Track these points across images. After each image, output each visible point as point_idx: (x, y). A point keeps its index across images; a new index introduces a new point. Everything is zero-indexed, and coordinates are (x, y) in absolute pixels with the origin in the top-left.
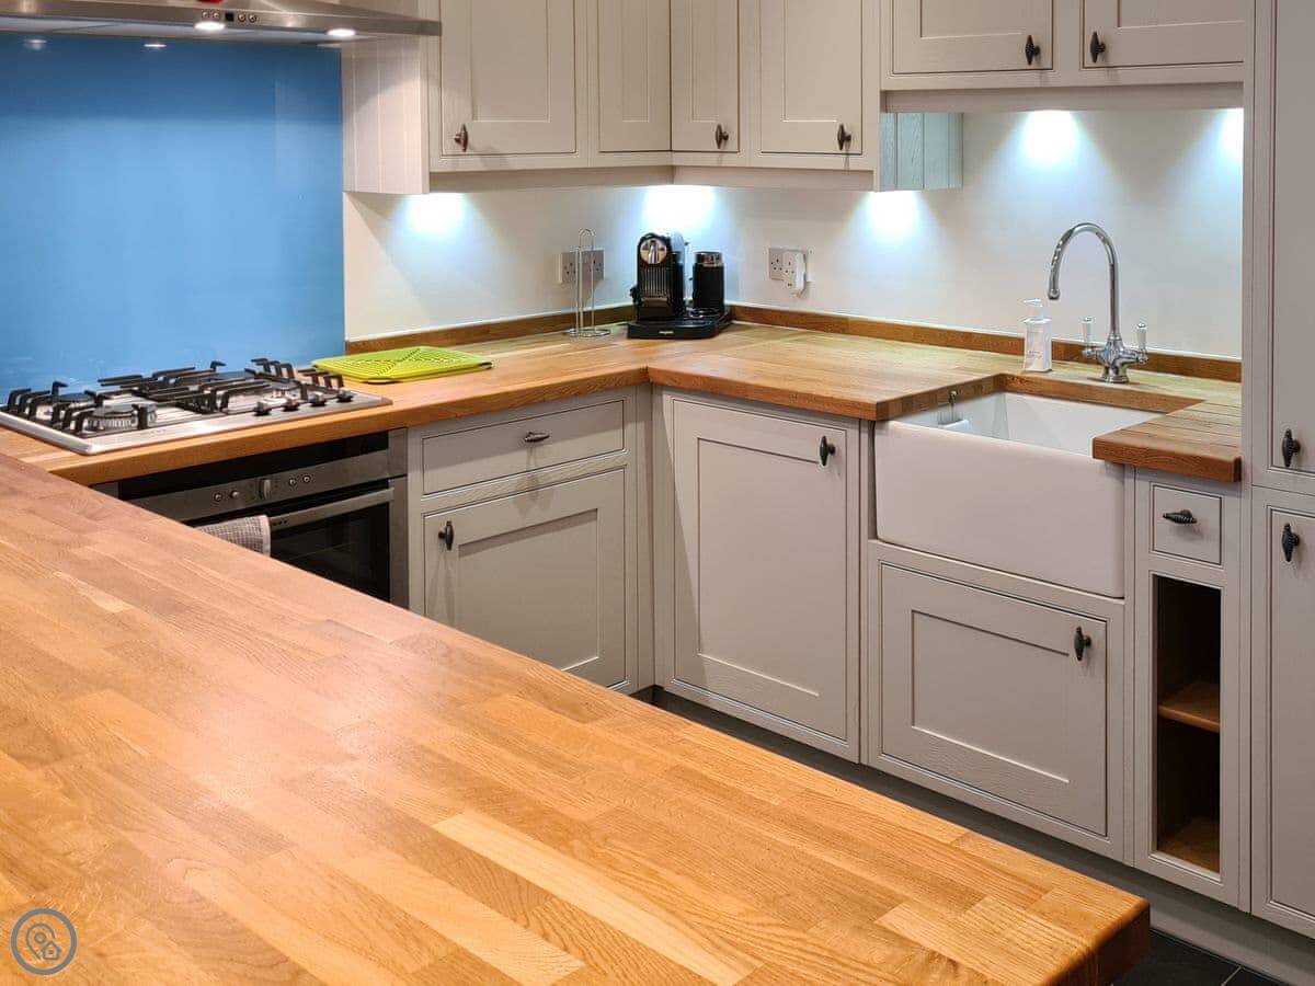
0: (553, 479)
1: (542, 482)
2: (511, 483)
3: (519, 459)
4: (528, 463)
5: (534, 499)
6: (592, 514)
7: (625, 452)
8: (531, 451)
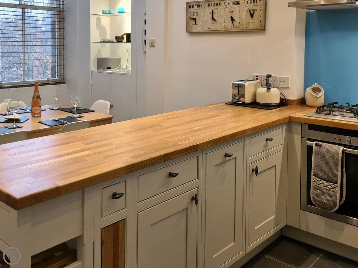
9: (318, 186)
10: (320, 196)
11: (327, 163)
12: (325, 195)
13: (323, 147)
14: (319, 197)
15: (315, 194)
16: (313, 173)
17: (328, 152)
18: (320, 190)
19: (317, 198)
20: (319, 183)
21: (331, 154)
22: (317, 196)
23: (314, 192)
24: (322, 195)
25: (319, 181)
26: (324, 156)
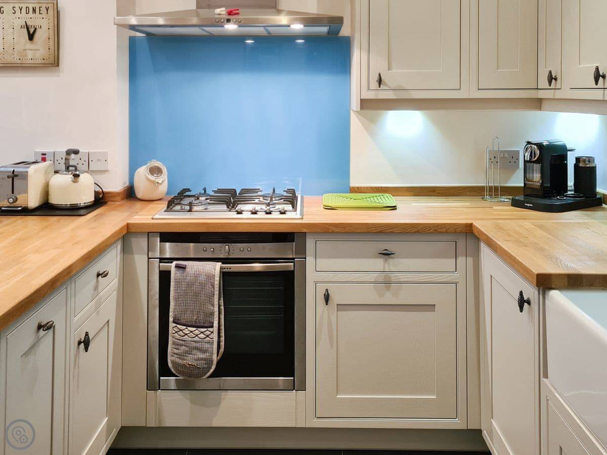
0: (402, 280)
1: (394, 279)
2: (372, 277)
3: (379, 264)
4: (384, 267)
5: (388, 289)
6: (431, 307)
7: (456, 275)
8: (386, 260)
9: (181, 340)
10: (185, 356)
11: (197, 295)
12: (194, 352)
13: (188, 269)
14: (184, 358)
15: (176, 354)
16: (172, 319)
17: (197, 276)
18: (186, 346)
19: (180, 361)
20: (184, 333)
21: (202, 278)
22: (180, 358)
23: (176, 351)
24: (189, 354)
25: (183, 330)
26: (190, 285)
